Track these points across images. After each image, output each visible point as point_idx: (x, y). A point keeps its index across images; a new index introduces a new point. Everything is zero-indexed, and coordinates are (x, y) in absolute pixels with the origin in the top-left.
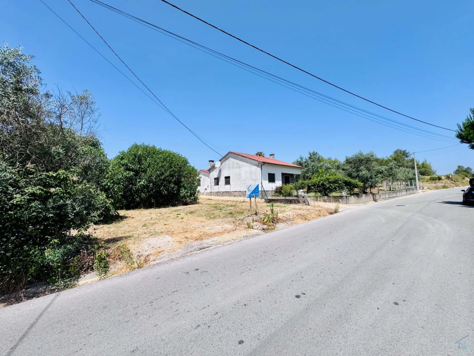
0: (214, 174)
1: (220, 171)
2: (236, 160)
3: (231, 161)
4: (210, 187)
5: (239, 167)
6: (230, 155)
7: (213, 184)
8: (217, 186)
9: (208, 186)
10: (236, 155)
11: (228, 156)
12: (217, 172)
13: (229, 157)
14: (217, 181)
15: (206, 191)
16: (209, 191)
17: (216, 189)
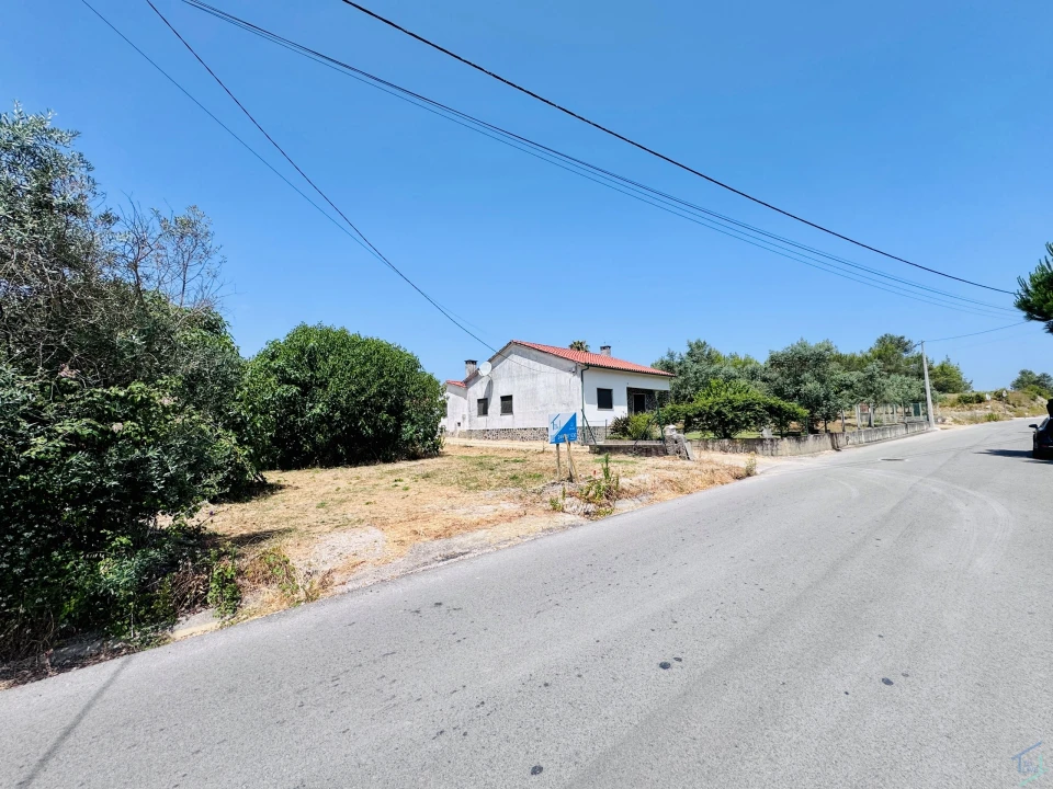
0: (478, 390)
1: (490, 383)
2: (527, 360)
3: (515, 360)
4: (467, 419)
5: (533, 375)
6: (514, 347)
7: (476, 412)
8: (483, 418)
9: (464, 419)
10: (524, 349)
11: (508, 351)
12: (485, 386)
13: (511, 353)
14: (483, 405)
15: (459, 429)
16: (465, 427)
17: (482, 423)
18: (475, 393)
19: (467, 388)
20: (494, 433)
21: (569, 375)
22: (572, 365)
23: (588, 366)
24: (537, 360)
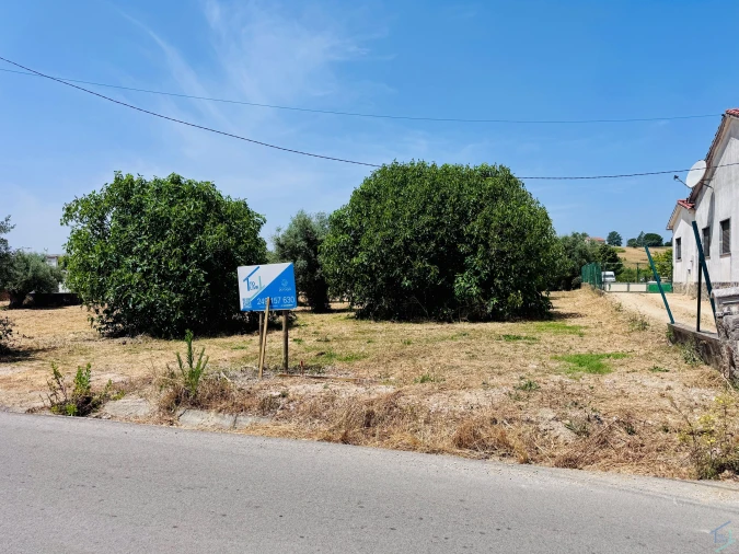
15: (689, 280)
19: (694, 208)
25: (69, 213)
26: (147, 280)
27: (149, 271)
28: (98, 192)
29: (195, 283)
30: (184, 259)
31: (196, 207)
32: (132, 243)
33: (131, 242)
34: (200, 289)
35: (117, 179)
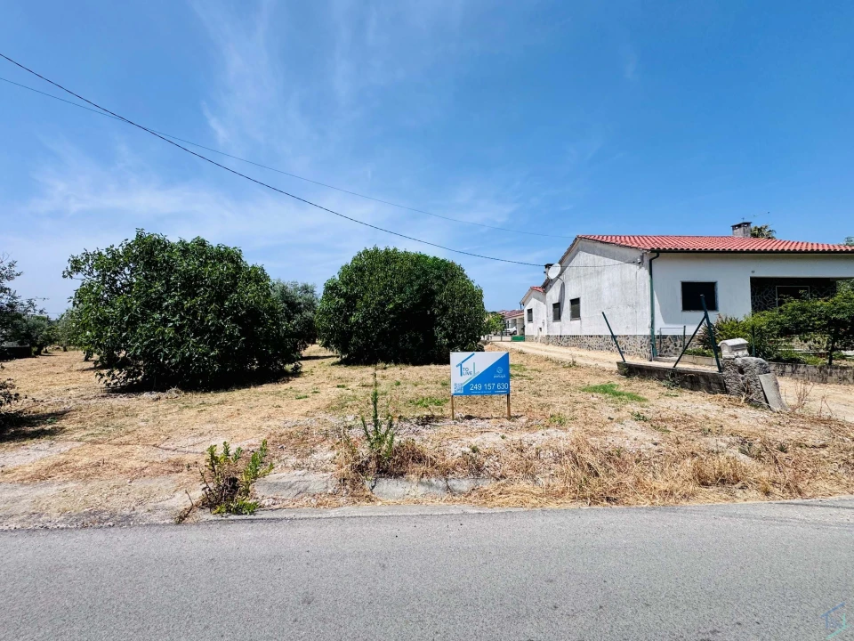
1: (563, 286)
2: (592, 256)
3: (583, 258)
4: (546, 324)
6: (580, 243)
7: (551, 317)
8: (557, 323)
9: (543, 323)
10: (590, 244)
11: (575, 248)
12: (558, 291)
13: (578, 251)
14: (557, 307)
15: (541, 334)
16: (545, 333)
17: (557, 329)
18: (551, 298)
19: (545, 292)
20: (565, 339)
21: (634, 268)
22: (636, 255)
23: (657, 253)
24: (602, 254)
25: (76, 266)
26: (181, 335)
27: (182, 326)
28: (116, 247)
29: (231, 337)
30: (220, 314)
31: (228, 268)
32: (161, 299)
33: (159, 298)
34: (236, 344)
35: (139, 237)
